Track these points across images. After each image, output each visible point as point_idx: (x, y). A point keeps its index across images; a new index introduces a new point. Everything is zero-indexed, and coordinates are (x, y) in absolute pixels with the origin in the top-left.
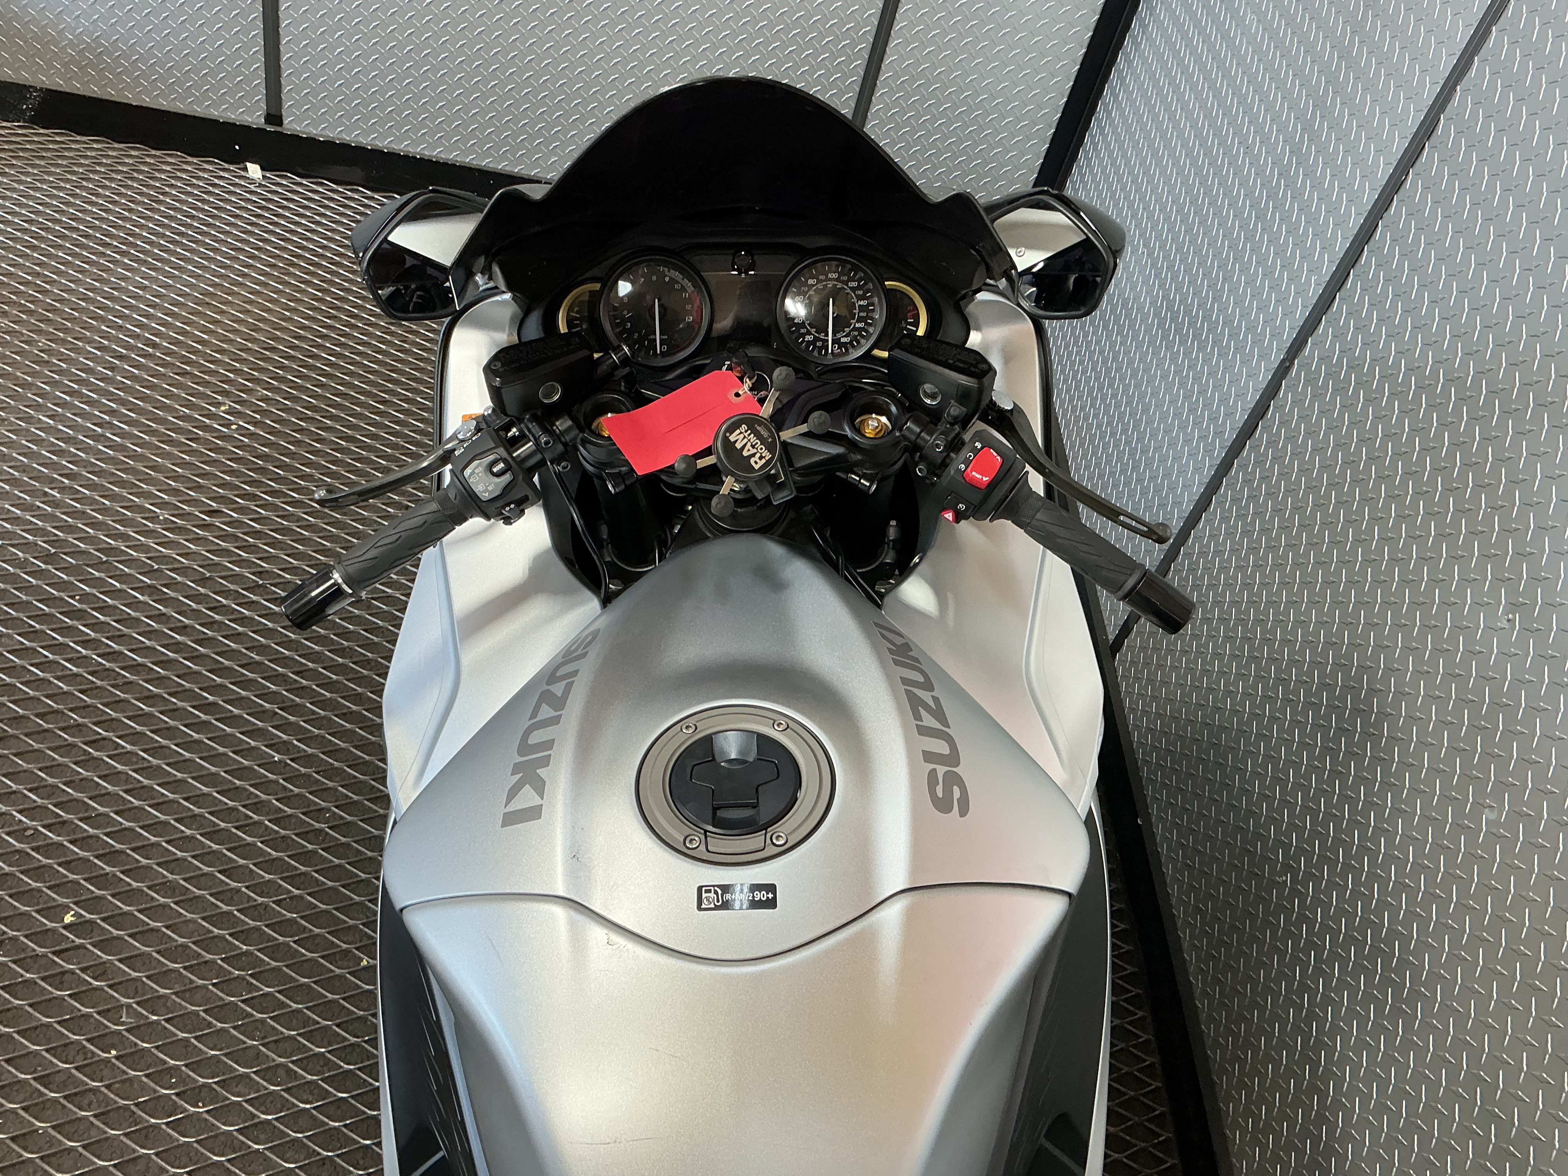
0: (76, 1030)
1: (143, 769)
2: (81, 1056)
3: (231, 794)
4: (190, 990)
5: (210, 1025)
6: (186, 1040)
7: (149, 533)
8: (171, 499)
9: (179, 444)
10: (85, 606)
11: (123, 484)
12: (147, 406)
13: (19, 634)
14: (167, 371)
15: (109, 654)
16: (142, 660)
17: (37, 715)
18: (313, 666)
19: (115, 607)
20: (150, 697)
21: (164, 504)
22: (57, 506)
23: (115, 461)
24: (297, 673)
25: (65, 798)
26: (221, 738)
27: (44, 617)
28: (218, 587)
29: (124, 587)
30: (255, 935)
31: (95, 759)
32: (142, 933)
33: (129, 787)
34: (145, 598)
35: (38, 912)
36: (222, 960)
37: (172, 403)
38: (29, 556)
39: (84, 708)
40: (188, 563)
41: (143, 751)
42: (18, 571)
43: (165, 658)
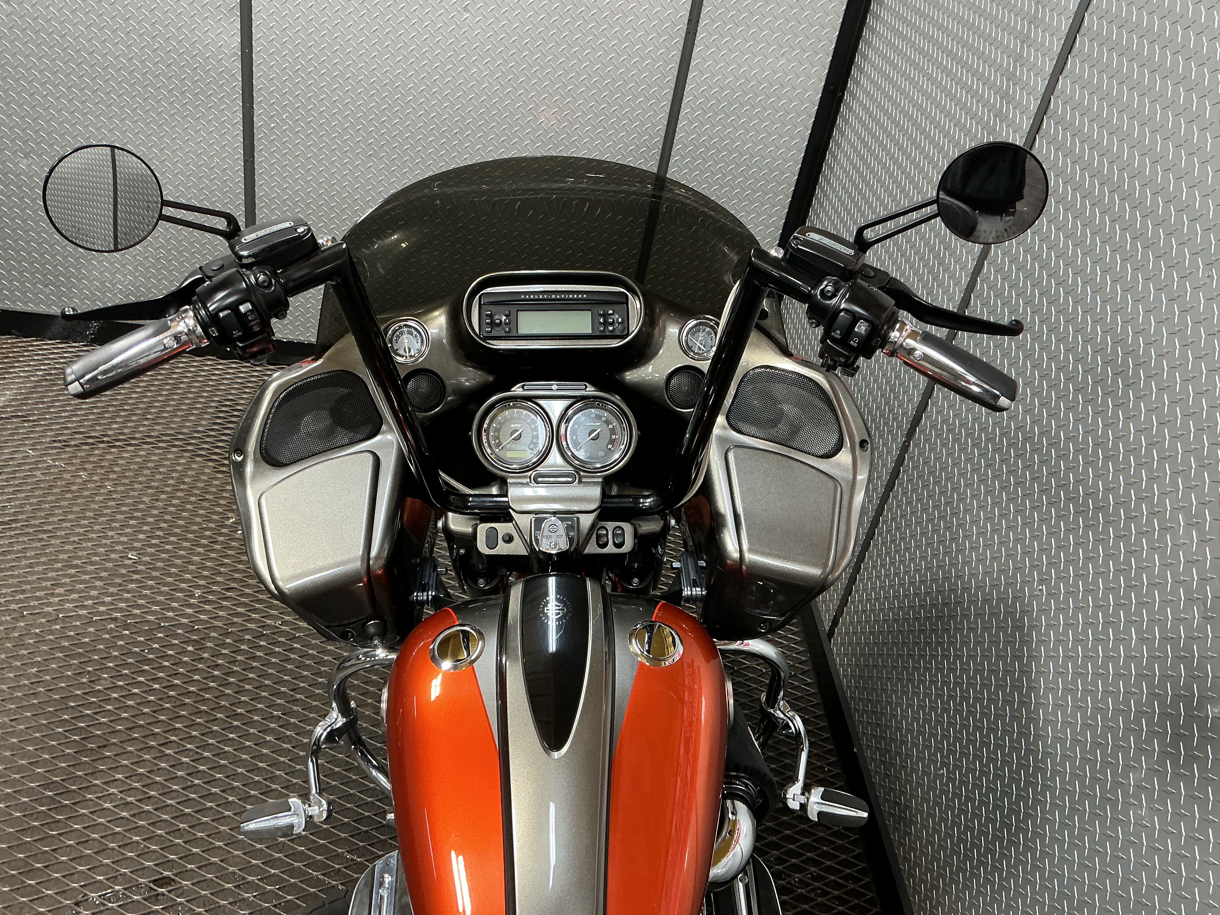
1: (197, 760)
3: (255, 772)
7: (190, 606)
8: (202, 582)
9: (204, 546)
10: (151, 656)
11: (170, 575)
12: (181, 522)
13: (111, 677)
14: (193, 499)
15: (170, 686)
16: (192, 689)
17: (127, 729)
18: (302, 685)
19: (171, 655)
20: (199, 713)
21: (198, 587)
22: (128, 592)
23: (163, 560)
24: (292, 690)
25: (149, 781)
26: (247, 736)
27: (126, 665)
28: (237, 638)
29: (177, 642)
30: (279, 863)
31: (167, 755)
32: (206, 866)
33: (190, 771)
34: (190, 648)
35: (138, 856)
36: (258, 880)
37: (198, 520)
38: (112, 626)
39: (156, 722)
40: (216, 623)
41: (197, 748)
42: (107, 636)
43: (206, 686)
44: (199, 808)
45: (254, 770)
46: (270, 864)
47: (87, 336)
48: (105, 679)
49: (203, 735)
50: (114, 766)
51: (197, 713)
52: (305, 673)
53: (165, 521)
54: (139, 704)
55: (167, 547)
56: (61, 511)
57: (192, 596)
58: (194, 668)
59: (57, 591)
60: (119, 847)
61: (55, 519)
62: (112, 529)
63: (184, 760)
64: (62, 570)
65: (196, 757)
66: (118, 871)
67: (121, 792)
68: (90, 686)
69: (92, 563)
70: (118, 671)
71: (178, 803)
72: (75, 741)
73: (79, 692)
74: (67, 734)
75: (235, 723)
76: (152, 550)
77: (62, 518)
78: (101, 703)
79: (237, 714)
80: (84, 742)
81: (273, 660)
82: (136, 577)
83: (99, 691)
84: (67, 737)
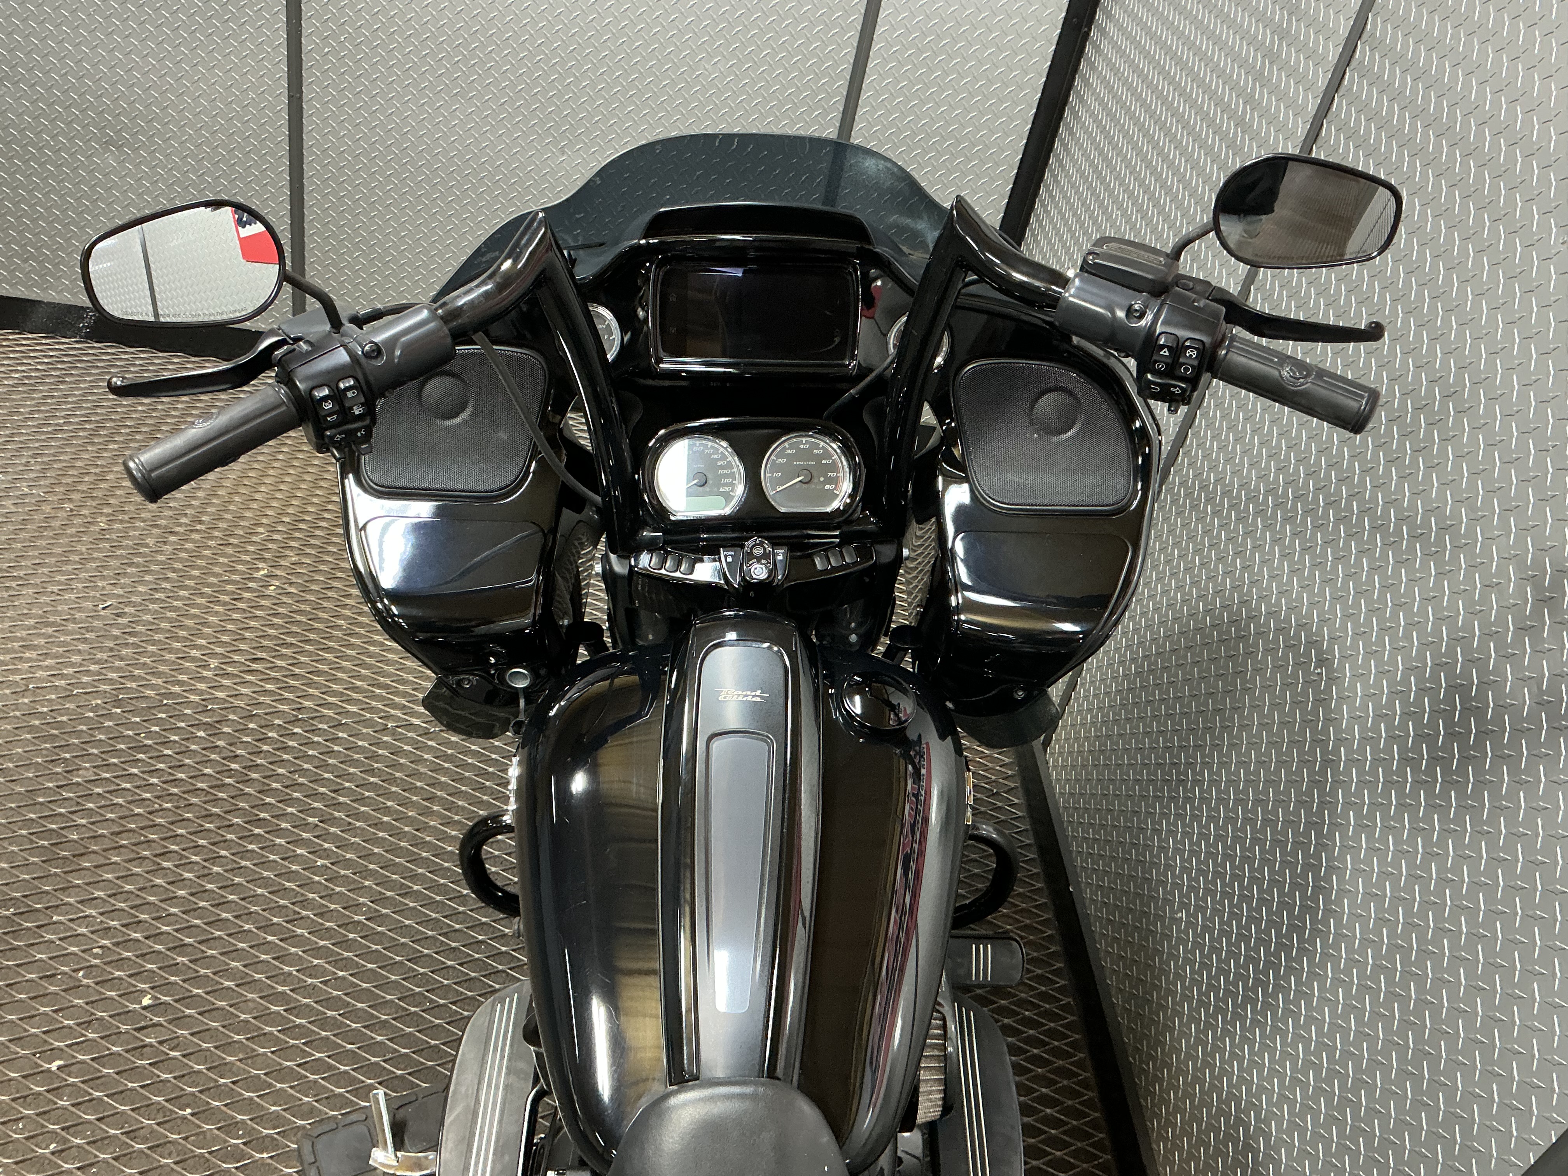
0: (157, 1093)
2: (161, 1114)
3: (280, 894)
4: (252, 1057)
5: (270, 1085)
6: (251, 1099)
7: (202, 679)
8: (219, 650)
9: (225, 604)
10: (149, 742)
11: (177, 639)
12: (195, 573)
13: (95, 767)
14: (212, 543)
15: (172, 781)
16: (200, 785)
17: (112, 834)
18: (347, 785)
19: (175, 742)
20: (209, 816)
21: (214, 655)
22: (122, 659)
23: (169, 620)
24: (334, 791)
25: (139, 902)
26: (272, 848)
27: (115, 752)
28: (263, 723)
29: (183, 725)
30: (308, 1010)
31: (163, 868)
32: (211, 1012)
33: (193, 890)
34: (201, 734)
35: (120, 996)
36: (279, 1031)
37: (217, 570)
38: (99, 702)
39: (152, 826)
40: (237, 703)
41: (205, 861)
42: (91, 714)
43: (219, 782)
44: (204, 938)
45: (279, 891)
46: (295, 1012)
47: (80, 329)
48: (86, 769)
49: (213, 844)
50: (92, 880)
51: (206, 816)
52: (352, 770)
53: (174, 571)
54: (129, 802)
55: (175, 603)
56: (36, 553)
57: (206, 667)
58: (205, 759)
59: (28, 655)
60: (97, 983)
61: (29, 563)
62: (103, 578)
63: (187, 875)
64: (36, 628)
65: (202, 872)
66: (93, 1014)
67: (102, 914)
68: (65, 777)
69: (75, 621)
70: (104, 760)
71: (177, 930)
72: (43, 847)
73: (51, 785)
74: (32, 837)
75: (257, 831)
76: (156, 607)
77: (37, 561)
78: (80, 800)
79: (259, 820)
80: (53, 848)
81: (311, 752)
82: (132, 640)
83: (78, 784)
84: (32, 842)
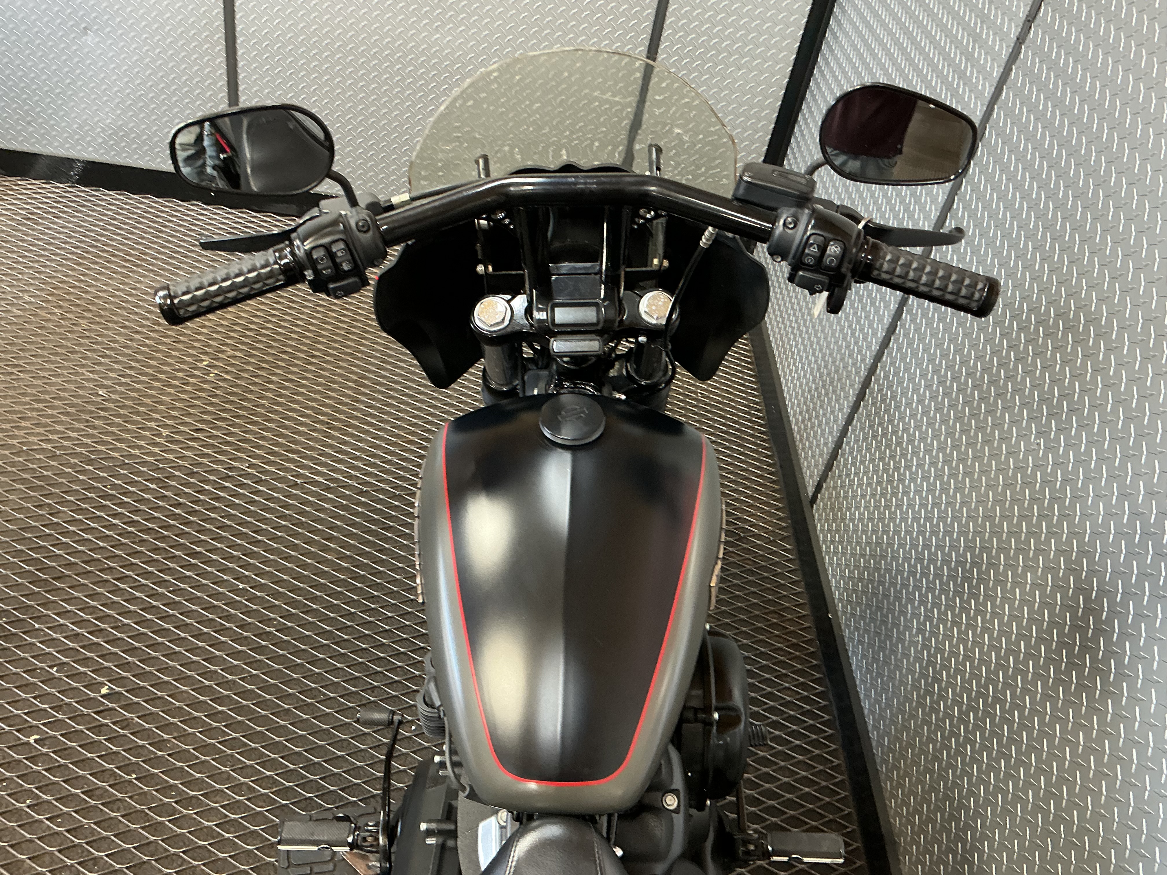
0: (110, 762)
1: (152, 595)
2: (113, 778)
4: (183, 736)
5: (197, 758)
6: (182, 768)
7: (156, 444)
8: (170, 422)
9: (176, 387)
10: (113, 492)
11: (138, 414)
12: (154, 363)
13: (71, 511)
14: (167, 340)
15: (130, 522)
16: (151, 526)
17: (82, 562)
18: (264, 527)
19: (133, 492)
20: (157, 549)
21: (166, 426)
23: (132, 399)
24: (254, 532)
25: (102, 614)
26: (204, 574)
27: (86, 499)
28: (201, 478)
30: (227, 700)
31: (121, 589)
32: (153, 700)
33: (143, 606)
34: (153, 486)
35: (84, 686)
36: (205, 716)
37: (171, 361)
38: (76, 461)
39: (113, 557)
42: (70, 470)
43: (166, 524)
44: (151, 642)
45: (209, 608)
46: (218, 701)
47: (71, 176)
48: (64, 512)
49: (160, 571)
50: (66, 597)
52: (268, 516)
53: (138, 361)
54: (96, 538)
55: (138, 386)
57: (159, 435)
58: (156, 506)
59: (23, 424)
60: (67, 677)
63: (139, 595)
65: (150, 593)
66: (63, 700)
67: (72, 623)
68: (48, 519)
70: (78, 505)
71: (129, 637)
72: (29, 571)
73: (36, 524)
74: (21, 564)
75: (193, 561)
76: (122, 389)
77: (34, 353)
78: (58, 536)
79: (196, 553)
80: (37, 573)
81: (237, 502)
82: (103, 414)
83: (57, 524)
